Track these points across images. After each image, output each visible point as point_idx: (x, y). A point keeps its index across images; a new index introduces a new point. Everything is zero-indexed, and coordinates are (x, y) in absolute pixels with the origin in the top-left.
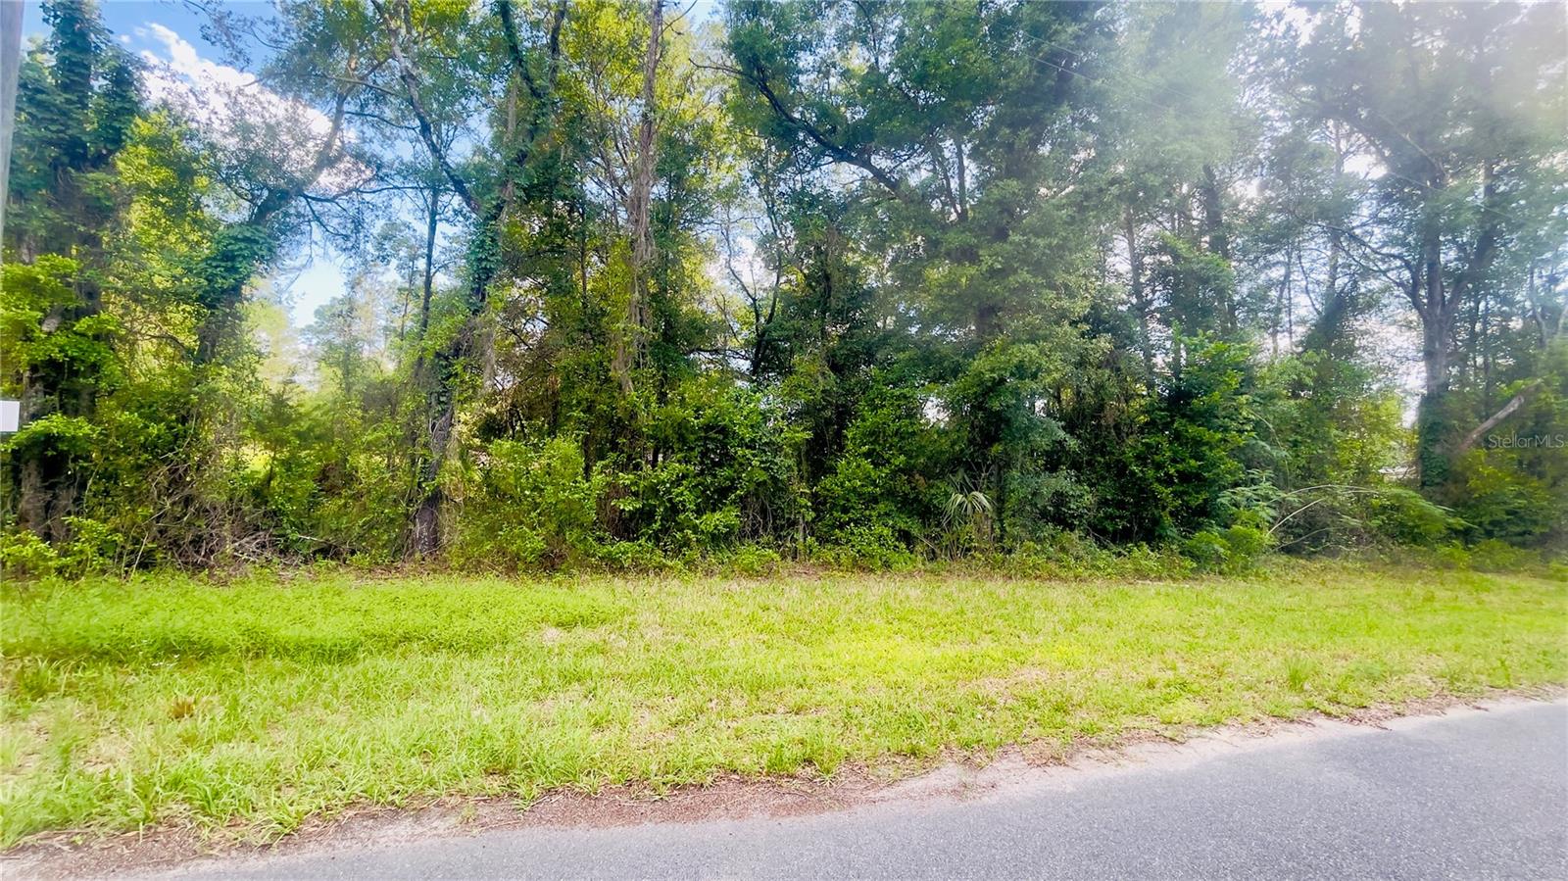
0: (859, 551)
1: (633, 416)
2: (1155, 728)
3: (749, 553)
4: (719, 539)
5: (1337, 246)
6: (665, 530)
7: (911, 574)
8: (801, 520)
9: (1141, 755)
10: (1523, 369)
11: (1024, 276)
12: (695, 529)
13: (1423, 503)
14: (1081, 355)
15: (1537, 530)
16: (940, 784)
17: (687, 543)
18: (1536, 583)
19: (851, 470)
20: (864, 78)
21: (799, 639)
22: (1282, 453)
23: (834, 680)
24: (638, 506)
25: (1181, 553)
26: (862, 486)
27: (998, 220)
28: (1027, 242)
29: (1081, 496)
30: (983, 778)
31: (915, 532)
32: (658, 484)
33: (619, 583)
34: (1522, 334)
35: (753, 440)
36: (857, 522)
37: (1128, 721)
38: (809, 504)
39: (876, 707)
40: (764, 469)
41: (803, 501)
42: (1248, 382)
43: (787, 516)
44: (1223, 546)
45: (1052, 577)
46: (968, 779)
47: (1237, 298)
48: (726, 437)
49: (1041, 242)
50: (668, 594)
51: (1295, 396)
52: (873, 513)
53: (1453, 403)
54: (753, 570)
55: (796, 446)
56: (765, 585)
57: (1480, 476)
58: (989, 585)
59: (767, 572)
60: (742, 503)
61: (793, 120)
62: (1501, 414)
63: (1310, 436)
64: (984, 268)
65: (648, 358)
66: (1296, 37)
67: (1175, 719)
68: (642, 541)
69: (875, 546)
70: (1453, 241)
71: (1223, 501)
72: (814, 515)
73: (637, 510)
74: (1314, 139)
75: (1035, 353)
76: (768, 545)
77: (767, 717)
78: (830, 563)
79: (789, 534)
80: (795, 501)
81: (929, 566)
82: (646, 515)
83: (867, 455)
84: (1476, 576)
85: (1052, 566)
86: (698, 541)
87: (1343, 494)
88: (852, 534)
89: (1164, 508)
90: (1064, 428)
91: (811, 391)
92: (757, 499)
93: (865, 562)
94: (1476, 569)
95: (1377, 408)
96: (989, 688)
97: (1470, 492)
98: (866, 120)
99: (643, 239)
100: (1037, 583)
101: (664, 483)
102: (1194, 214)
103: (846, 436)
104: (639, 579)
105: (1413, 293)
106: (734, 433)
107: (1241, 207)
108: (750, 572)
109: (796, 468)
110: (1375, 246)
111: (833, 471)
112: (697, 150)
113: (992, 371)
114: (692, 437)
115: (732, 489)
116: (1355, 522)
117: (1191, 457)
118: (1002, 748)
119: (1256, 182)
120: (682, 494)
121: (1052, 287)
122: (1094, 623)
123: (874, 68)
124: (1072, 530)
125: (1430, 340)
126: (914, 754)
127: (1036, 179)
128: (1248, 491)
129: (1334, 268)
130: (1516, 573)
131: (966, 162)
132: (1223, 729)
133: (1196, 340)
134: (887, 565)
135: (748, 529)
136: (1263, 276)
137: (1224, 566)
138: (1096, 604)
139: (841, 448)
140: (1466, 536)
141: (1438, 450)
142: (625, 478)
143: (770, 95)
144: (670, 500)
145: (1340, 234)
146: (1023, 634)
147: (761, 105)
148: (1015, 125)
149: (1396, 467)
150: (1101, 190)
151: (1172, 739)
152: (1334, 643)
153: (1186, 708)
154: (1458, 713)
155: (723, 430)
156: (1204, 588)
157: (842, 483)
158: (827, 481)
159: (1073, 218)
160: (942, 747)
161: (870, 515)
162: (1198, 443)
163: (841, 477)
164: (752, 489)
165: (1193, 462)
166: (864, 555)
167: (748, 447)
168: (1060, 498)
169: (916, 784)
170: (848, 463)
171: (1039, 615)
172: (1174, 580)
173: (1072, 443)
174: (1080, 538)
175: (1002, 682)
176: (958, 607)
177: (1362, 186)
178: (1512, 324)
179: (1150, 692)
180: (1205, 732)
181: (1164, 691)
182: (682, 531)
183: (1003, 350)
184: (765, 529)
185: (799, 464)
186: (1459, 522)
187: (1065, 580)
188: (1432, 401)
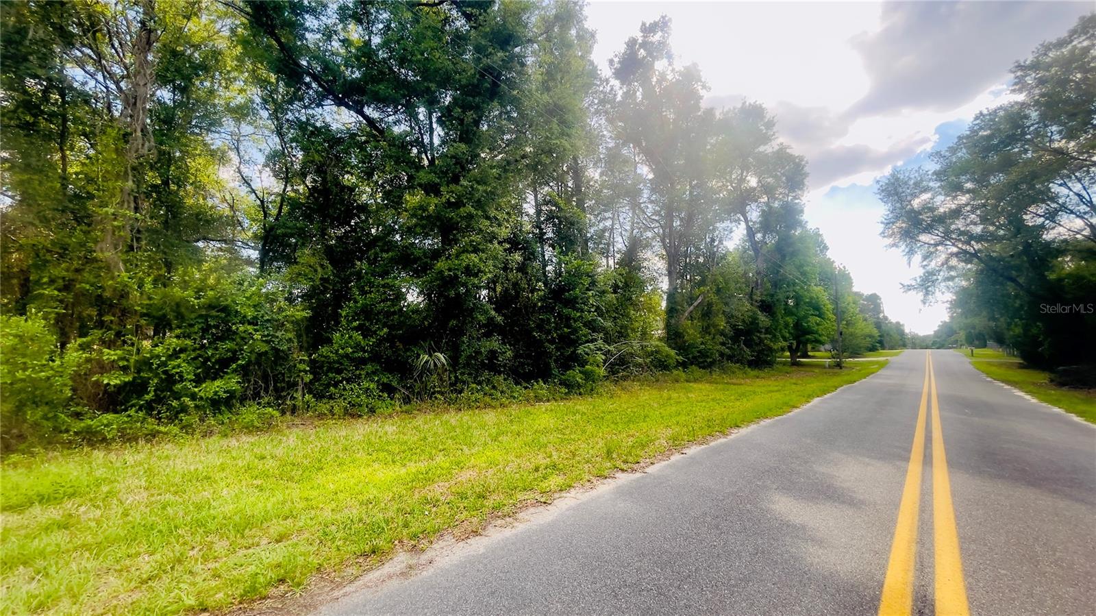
0: (350, 402)
1: (124, 295)
2: (536, 497)
3: (250, 413)
4: (218, 404)
5: (634, 212)
6: (159, 400)
7: (390, 416)
8: (300, 381)
9: (527, 517)
10: (702, 283)
11: (470, 208)
12: (193, 397)
13: (667, 349)
14: (504, 263)
15: (709, 360)
16: (392, 570)
17: (184, 409)
18: (707, 386)
19: (344, 340)
20: (358, 49)
21: (291, 479)
22: (608, 324)
23: (317, 507)
24: (128, 379)
25: (560, 384)
26: (354, 352)
27: (455, 169)
28: (472, 187)
29: (505, 353)
30: (424, 558)
31: (394, 384)
32: (152, 358)
33: (99, 455)
34: (704, 265)
35: (255, 318)
36: (349, 381)
37: (520, 496)
38: (308, 368)
39: (349, 522)
40: (266, 342)
41: (302, 366)
42: (593, 283)
43: (287, 380)
44: (581, 378)
45: (487, 406)
46: (413, 562)
47: (589, 235)
48: (228, 315)
49: (480, 187)
50: (159, 458)
51: (615, 292)
52: (362, 372)
53: (679, 299)
54: (253, 426)
55: (296, 323)
56: (264, 438)
57: (689, 335)
58: (446, 417)
59: (268, 426)
60: (245, 371)
61: (300, 66)
62: (696, 304)
63: (622, 315)
64: (444, 200)
65: (143, 243)
66: (615, 95)
67: (548, 489)
68: (132, 412)
69: (363, 397)
70: (678, 216)
71: (579, 352)
72: (311, 377)
73: (126, 384)
74: (625, 151)
75: (477, 260)
76: (269, 404)
77: (251, 551)
78: (325, 414)
79: (288, 394)
80: (295, 366)
81: (404, 408)
82: (138, 388)
83: (356, 329)
84: (687, 384)
85: (487, 399)
86: (197, 407)
87: (636, 345)
88: (345, 389)
89: (551, 358)
90: (494, 309)
91: (310, 278)
92: (259, 367)
93: (355, 410)
94: (687, 381)
95: (650, 299)
96: (437, 490)
97: (685, 342)
98: (360, 80)
99: (139, 134)
100: (477, 411)
101: (158, 357)
102: (570, 184)
103: (341, 315)
104: (125, 449)
105: (663, 241)
106: (237, 312)
107: (591, 183)
108: (250, 429)
109: (295, 340)
110: (649, 215)
111: (329, 341)
112: (204, 67)
113: (450, 270)
114: (193, 316)
115: (234, 359)
116: (640, 360)
117: (565, 327)
118: (439, 532)
119: (599, 171)
120: (179, 366)
121: (488, 218)
122: (509, 434)
123: (367, 43)
124: (499, 374)
125: (670, 265)
126: (374, 552)
127: (478, 146)
128: (591, 346)
129: (633, 223)
130: (701, 381)
131: (435, 125)
132: (572, 490)
133: (567, 258)
134: (372, 411)
135: (250, 393)
136: (601, 224)
137: (581, 390)
138: (511, 421)
139: (338, 323)
140: (684, 365)
141: (673, 321)
142: (110, 355)
143: (278, 40)
144: (165, 372)
145: (635, 206)
146: (465, 447)
147: (270, 47)
148: (465, 108)
149: (658, 330)
150: (516, 161)
151: (545, 503)
152: (629, 429)
153: (555, 481)
154: (676, 457)
155: (225, 309)
156: (570, 404)
157: (337, 351)
158: (324, 350)
159: (500, 175)
160: (396, 542)
161: (360, 374)
162: (568, 318)
163: (336, 346)
164: (253, 359)
165: (565, 329)
166: (354, 405)
167: (250, 323)
168: (493, 354)
169: (374, 575)
170: (342, 335)
171: (476, 433)
172: (556, 400)
173: (499, 319)
174: (505, 379)
175: (446, 484)
176: (423, 435)
177: (644, 181)
178: (700, 260)
179: (536, 474)
180: (563, 494)
181: (544, 472)
182: (178, 399)
183: (457, 256)
184: (266, 391)
185: (299, 336)
186: (680, 358)
187: (494, 408)
188: (671, 296)
